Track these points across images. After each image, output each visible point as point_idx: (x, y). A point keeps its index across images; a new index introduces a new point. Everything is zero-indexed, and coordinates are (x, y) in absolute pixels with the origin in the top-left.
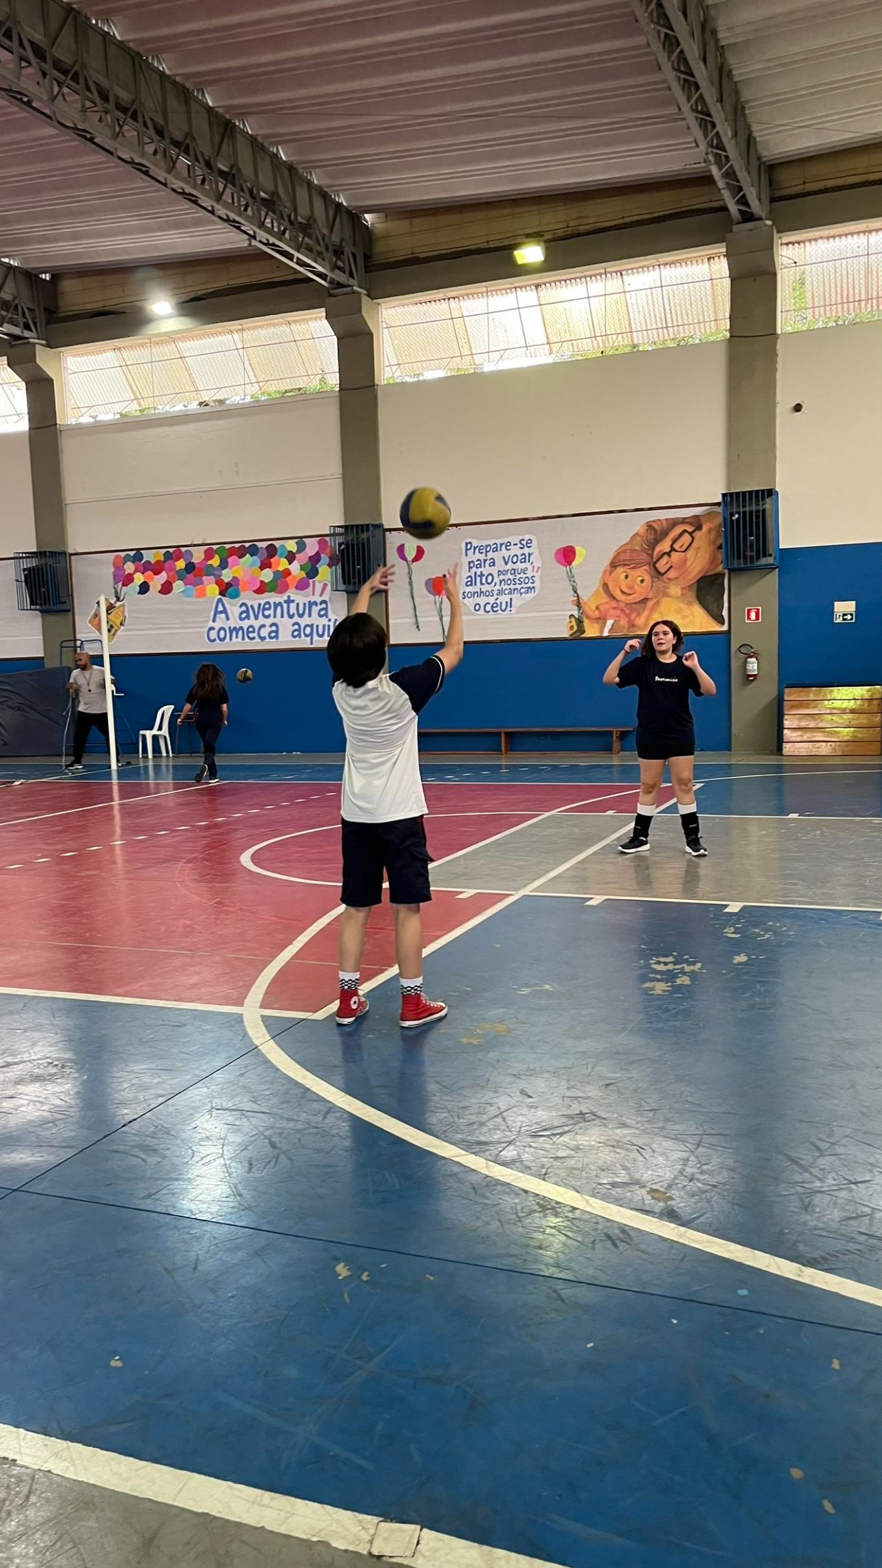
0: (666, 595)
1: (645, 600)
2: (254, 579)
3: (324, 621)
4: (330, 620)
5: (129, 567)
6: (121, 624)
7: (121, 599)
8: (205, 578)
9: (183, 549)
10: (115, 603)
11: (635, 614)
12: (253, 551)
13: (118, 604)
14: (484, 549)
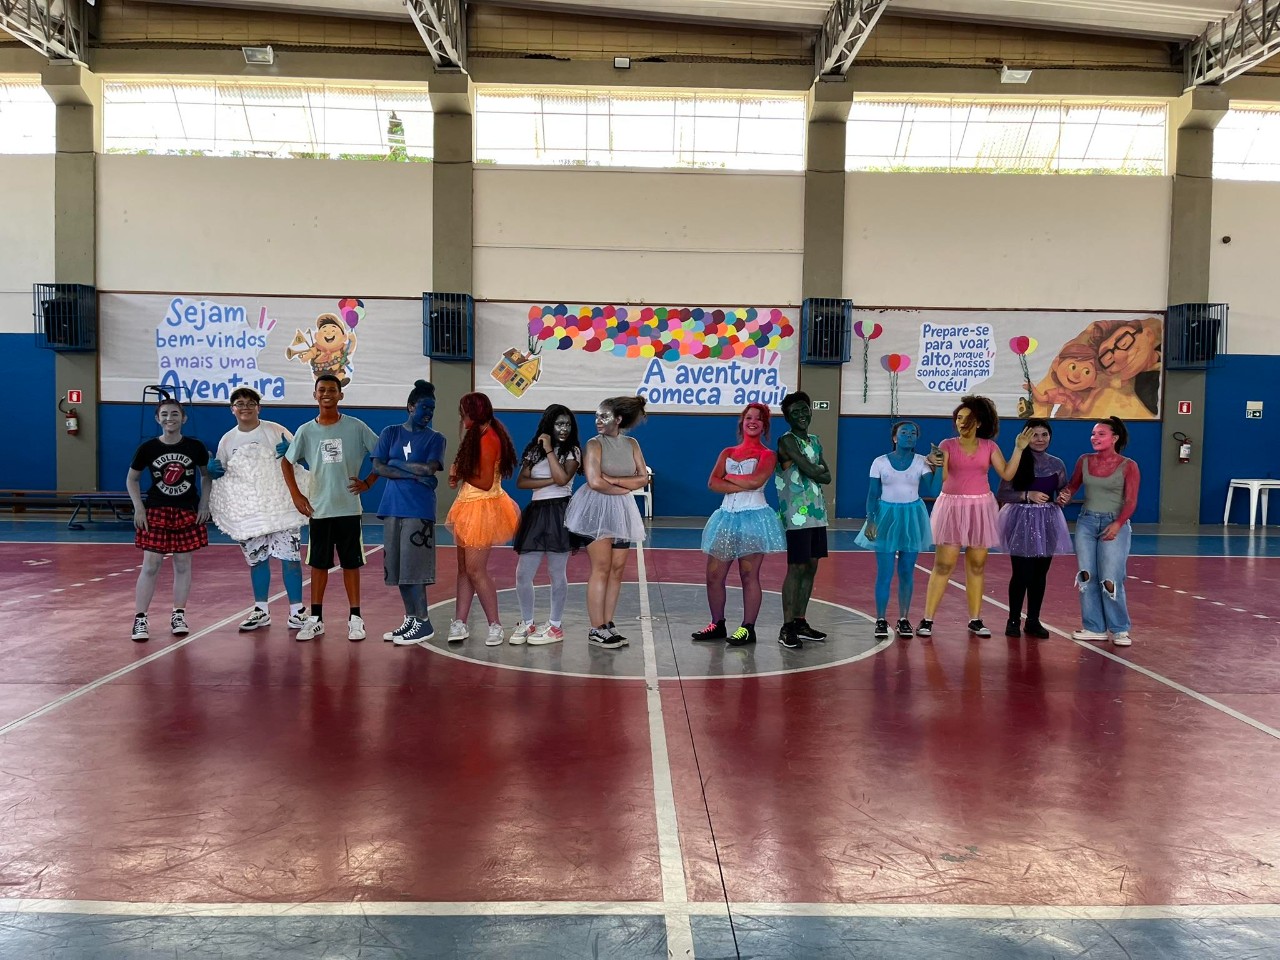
0: (1108, 386)
1: (1089, 390)
2: (695, 343)
3: (772, 389)
4: (778, 388)
5: (549, 320)
6: (534, 378)
7: (537, 351)
8: (639, 338)
9: (616, 308)
10: (529, 355)
11: (1079, 401)
12: (698, 314)
13: (532, 357)
14: (944, 332)
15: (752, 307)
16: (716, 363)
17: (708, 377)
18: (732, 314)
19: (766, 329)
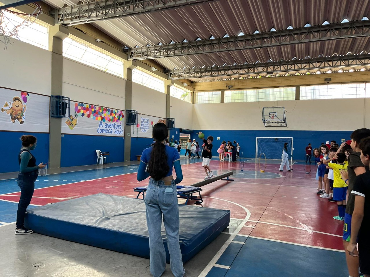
2: (108, 117)
4: (121, 130)
5: (79, 108)
6: (76, 125)
7: (77, 116)
8: (98, 115)
9: (94, 106)
10: (74, 118)
12: (109, 110)
14: (143, 119)
15: (117, 110)
16: (112, 123)
17: (110, 126)
18: (114, 111)
19: (120, 115)
